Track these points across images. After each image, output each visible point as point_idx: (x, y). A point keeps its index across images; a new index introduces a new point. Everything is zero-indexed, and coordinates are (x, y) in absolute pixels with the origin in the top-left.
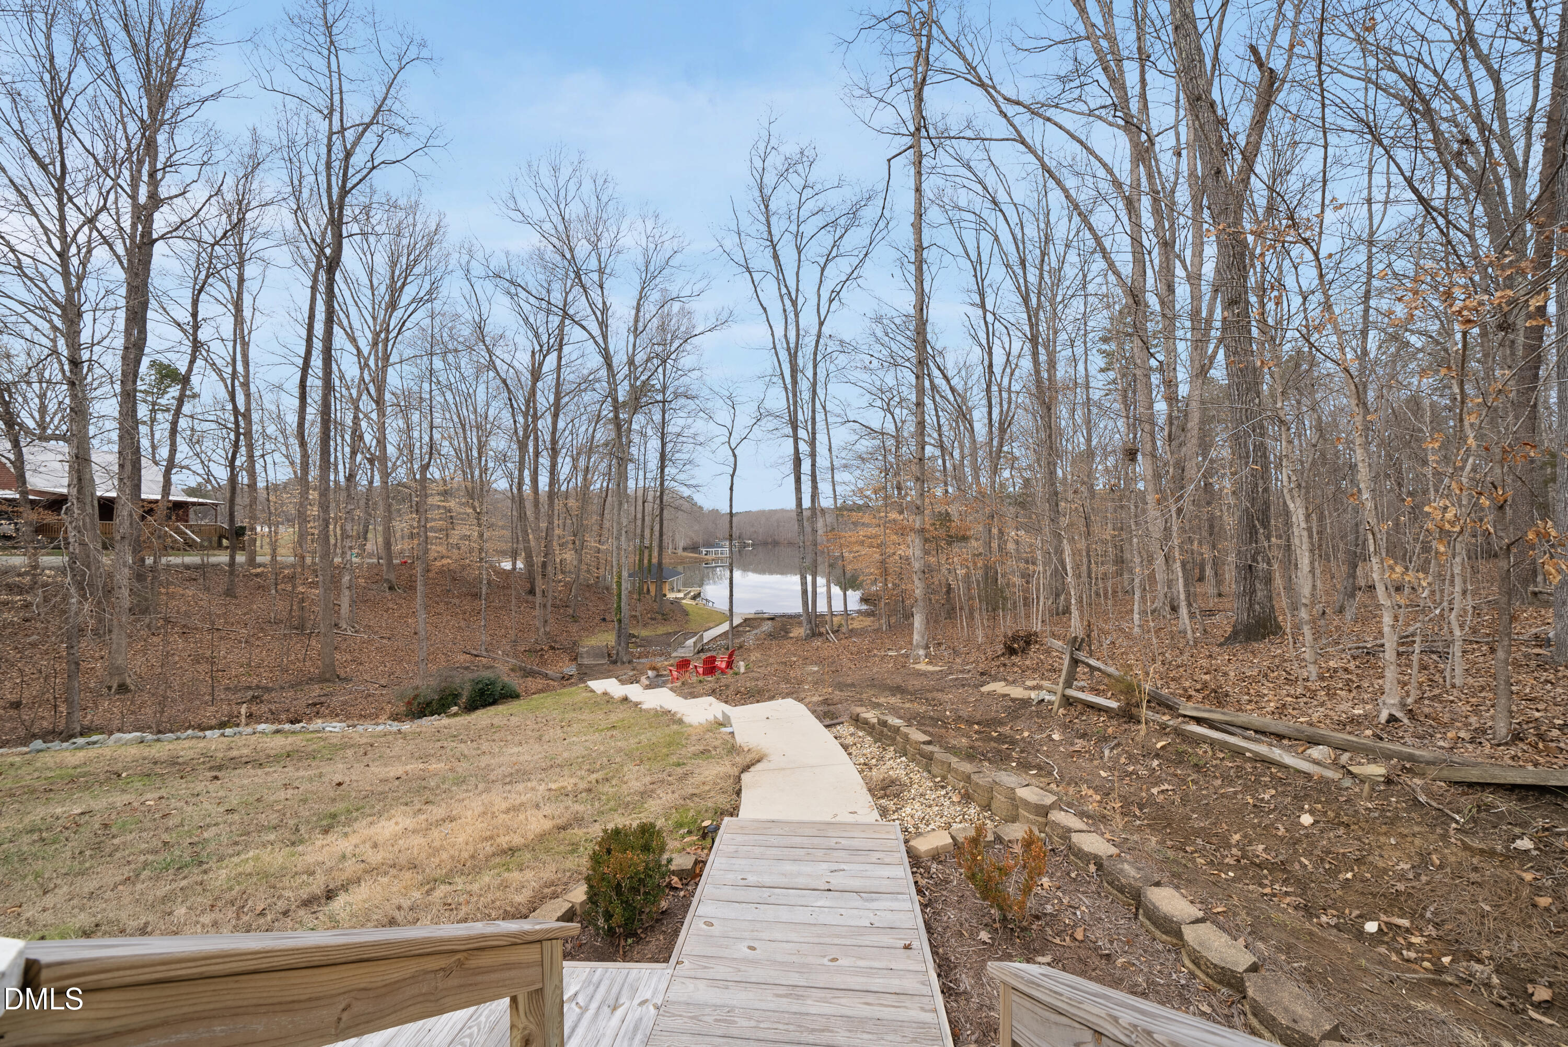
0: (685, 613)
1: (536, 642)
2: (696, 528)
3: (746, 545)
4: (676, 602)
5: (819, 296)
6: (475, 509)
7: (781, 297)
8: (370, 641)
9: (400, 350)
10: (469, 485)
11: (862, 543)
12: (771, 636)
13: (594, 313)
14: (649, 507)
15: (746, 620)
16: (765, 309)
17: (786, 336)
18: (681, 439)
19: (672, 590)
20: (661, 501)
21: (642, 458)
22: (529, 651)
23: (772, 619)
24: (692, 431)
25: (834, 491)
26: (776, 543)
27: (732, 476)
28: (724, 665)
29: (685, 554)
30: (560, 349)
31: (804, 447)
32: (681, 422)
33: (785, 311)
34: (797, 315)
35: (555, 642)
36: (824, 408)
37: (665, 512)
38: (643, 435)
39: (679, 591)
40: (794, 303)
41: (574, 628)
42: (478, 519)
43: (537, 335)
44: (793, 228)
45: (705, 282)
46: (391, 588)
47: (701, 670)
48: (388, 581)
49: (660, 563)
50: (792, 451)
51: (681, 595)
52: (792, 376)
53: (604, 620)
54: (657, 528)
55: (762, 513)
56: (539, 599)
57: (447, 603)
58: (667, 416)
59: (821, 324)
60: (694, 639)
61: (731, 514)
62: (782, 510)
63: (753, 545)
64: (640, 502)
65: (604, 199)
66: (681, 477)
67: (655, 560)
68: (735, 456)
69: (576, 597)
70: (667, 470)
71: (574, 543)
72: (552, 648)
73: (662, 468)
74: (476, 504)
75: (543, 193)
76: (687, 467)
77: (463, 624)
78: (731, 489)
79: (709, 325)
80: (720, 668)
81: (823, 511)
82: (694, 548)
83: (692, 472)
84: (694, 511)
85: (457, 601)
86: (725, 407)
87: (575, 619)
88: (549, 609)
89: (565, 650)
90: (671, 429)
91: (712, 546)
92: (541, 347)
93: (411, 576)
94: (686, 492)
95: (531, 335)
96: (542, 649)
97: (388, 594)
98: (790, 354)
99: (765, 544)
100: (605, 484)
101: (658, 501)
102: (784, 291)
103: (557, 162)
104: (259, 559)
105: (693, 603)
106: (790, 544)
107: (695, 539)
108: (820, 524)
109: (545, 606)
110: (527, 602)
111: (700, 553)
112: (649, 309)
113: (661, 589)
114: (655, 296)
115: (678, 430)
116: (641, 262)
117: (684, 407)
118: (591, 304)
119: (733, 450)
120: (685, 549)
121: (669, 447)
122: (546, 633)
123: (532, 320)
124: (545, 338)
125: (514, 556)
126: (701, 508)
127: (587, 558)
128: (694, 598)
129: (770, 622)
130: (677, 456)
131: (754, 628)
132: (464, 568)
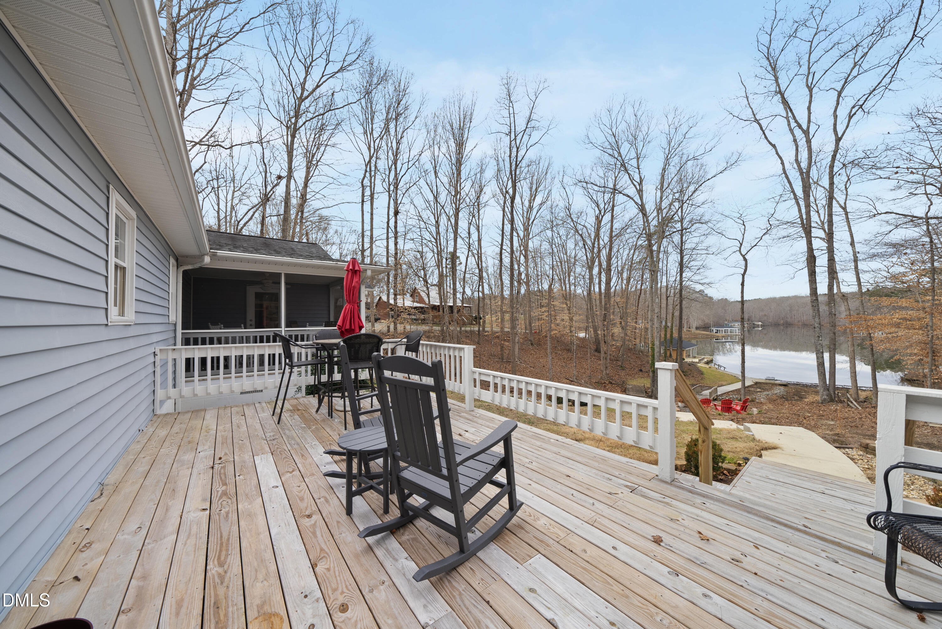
0: (701, 373)
1: (601, 378)
2: (708, 313)
3: (755, 326)
4: (691, 364)
5: (835, 117)
6: (567, 305)
7: (791, 131)
8: (526, 368)
9: (535, 229)
10: (564, 293)
11: (898, 325)
12: (784, 398)
13: (635, 185)
14: (670, 300)
15: (756, 383)
16: (774, 146)
17: (797, 160)
18: (695, 252)
19: (689, 356)
20: (681, 295)
21: (665, 269)
22: (598, 383)
23: (785, 385)
24: (704, 244)
25: (858, 279)
26: (788, 325)
27: (743, 275)
28: (738, 408)
29: (698, 332)
30: (613, 210)
31: (819, 244)
32: (696, 240)
33: (795, 140)
34: (809, 142)
35: (612, 379)
36: (844, 209)
37: (684, 302)
38: (666, 252)
39: (695, 357)
40: (806, 133)
41: (623, 373)
42: (569, 310)
43: (598, 206)
44: (804, 69)
45: (717, 139)
46: (532, 344)
47: (719, 408)
48: (531, 341)
49: (680, 337)
50: (805, 249)
51: (696, 360)
52: (804, 191)
53: (641, 370)
54: (677, 314)
55: (773, 300)
56: (602, 355)
57: (556, 353)
58: (684, 237)
59: (838, 140)
60: (710, 391)
61: (743, 302)
62: (796, 297)
63: (762, 326)
64: (664, 297)
65: (639, 114)
66: (696, 278)
67: (676, 335)
68: (745, 260)
69: (623, 355)
70: (684, 275)
71: (621, 323)
72: (611, 383)
73: (681, 272)
74: (568, 302)
75: (602, 127)
76: (701, 270)
77: (564, 364)
78: (743, 284)
79: (720, 168)
80: (735, 410)
81: (844, 296)
82: (706, 327)
83: (705, 274)
84: (708, 301)
85: (560, 352)
86: (736, 225)
87: (622, 368)
88: (609, 361)
89: (618, 385)
90: (687, 246)
91: (723, 327)
92: (600, 211)
93: (539, 339)
94: (698, 287)
95: (593, 205)
96: (605, 383)
97: (531, 347)
98: (801, 173)
99: (776, 325)
100: (639, 286)
101: (678, 296)
102: (793, 124)
103: (611, 106)
104: (486, 329)
105: (707, 366)
106: (805, 325)
107: (707, 321)
108: (842, 308)
109: (606, 359)
110: (595, 356)
111: (711, 331)
112: (672, 170)
113: (681, 355)
114: (675, 161)
115: (693, 246)
116: (665, 144)
117: (698, 229)
118: (632, 179)
119: (744, 256)
120: (697, 328)
121: (686, 258)
122: (607, 374)
123: (595, 198)
124: (602, 206)
125: (586, 329)
126: (711, 298)
127: (629, 333)
128: (707, 363)
129: (782, 388)
130: (692, 263)
131: (765, 390)
132: (563, 335)
